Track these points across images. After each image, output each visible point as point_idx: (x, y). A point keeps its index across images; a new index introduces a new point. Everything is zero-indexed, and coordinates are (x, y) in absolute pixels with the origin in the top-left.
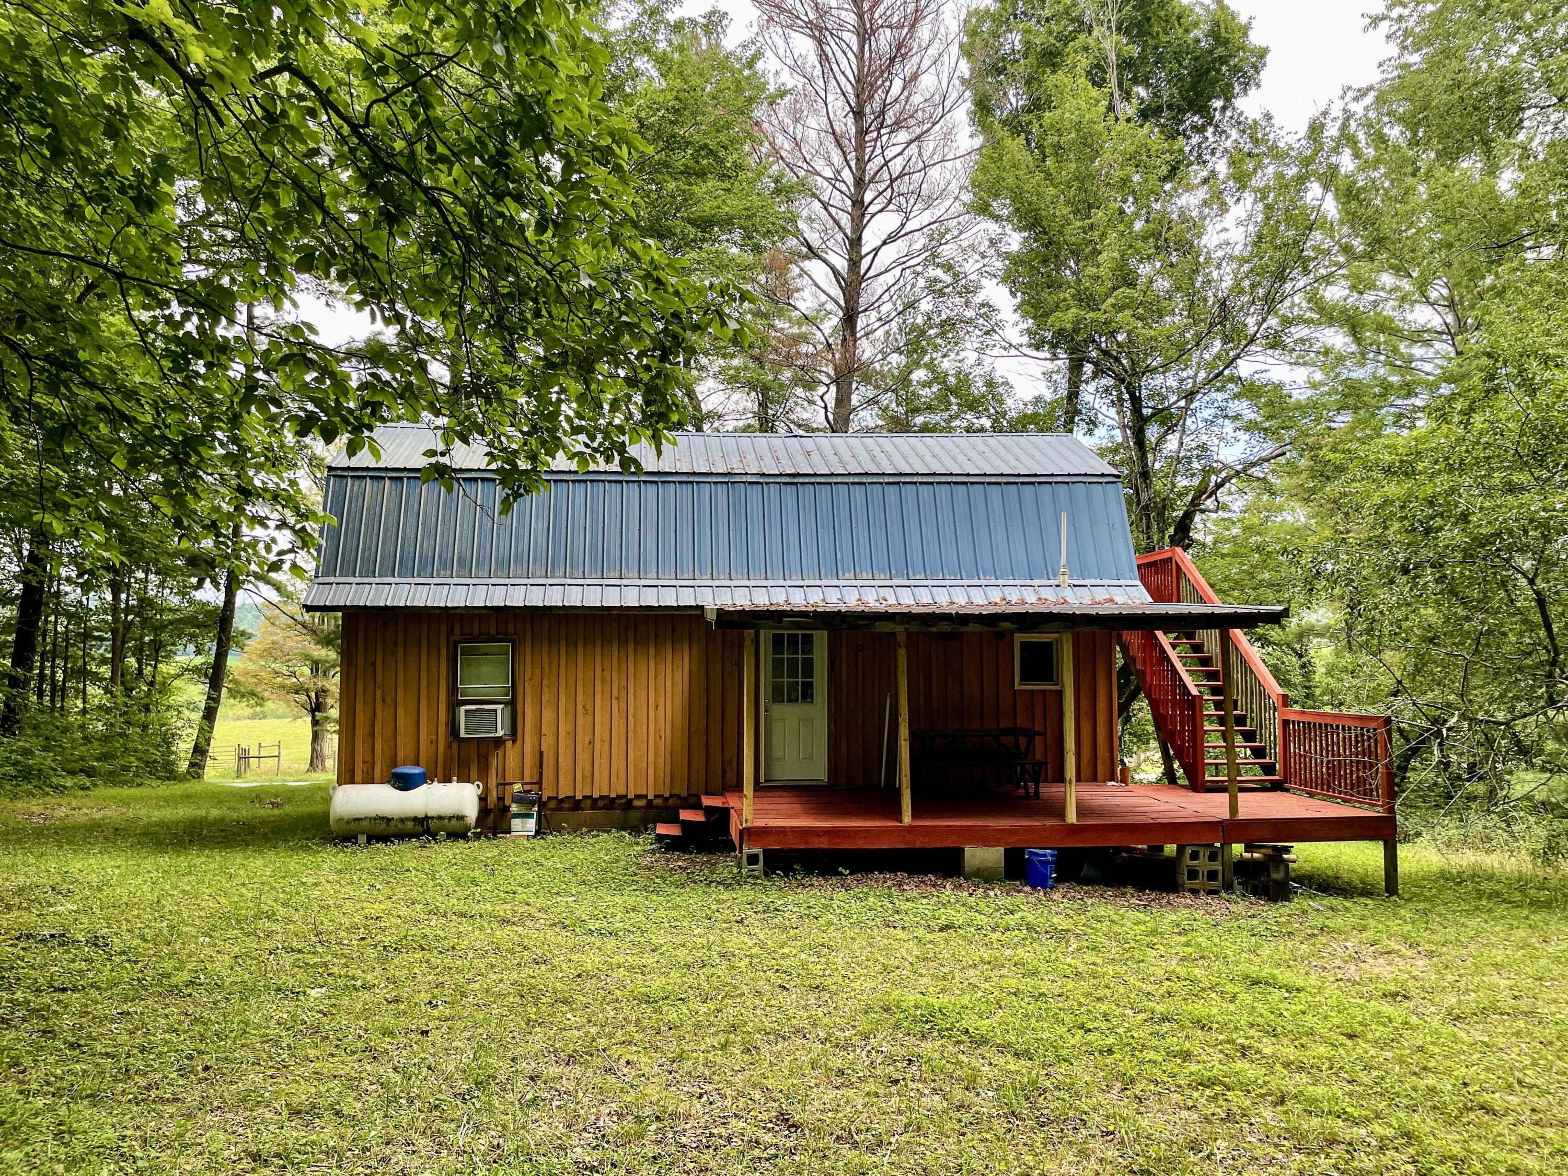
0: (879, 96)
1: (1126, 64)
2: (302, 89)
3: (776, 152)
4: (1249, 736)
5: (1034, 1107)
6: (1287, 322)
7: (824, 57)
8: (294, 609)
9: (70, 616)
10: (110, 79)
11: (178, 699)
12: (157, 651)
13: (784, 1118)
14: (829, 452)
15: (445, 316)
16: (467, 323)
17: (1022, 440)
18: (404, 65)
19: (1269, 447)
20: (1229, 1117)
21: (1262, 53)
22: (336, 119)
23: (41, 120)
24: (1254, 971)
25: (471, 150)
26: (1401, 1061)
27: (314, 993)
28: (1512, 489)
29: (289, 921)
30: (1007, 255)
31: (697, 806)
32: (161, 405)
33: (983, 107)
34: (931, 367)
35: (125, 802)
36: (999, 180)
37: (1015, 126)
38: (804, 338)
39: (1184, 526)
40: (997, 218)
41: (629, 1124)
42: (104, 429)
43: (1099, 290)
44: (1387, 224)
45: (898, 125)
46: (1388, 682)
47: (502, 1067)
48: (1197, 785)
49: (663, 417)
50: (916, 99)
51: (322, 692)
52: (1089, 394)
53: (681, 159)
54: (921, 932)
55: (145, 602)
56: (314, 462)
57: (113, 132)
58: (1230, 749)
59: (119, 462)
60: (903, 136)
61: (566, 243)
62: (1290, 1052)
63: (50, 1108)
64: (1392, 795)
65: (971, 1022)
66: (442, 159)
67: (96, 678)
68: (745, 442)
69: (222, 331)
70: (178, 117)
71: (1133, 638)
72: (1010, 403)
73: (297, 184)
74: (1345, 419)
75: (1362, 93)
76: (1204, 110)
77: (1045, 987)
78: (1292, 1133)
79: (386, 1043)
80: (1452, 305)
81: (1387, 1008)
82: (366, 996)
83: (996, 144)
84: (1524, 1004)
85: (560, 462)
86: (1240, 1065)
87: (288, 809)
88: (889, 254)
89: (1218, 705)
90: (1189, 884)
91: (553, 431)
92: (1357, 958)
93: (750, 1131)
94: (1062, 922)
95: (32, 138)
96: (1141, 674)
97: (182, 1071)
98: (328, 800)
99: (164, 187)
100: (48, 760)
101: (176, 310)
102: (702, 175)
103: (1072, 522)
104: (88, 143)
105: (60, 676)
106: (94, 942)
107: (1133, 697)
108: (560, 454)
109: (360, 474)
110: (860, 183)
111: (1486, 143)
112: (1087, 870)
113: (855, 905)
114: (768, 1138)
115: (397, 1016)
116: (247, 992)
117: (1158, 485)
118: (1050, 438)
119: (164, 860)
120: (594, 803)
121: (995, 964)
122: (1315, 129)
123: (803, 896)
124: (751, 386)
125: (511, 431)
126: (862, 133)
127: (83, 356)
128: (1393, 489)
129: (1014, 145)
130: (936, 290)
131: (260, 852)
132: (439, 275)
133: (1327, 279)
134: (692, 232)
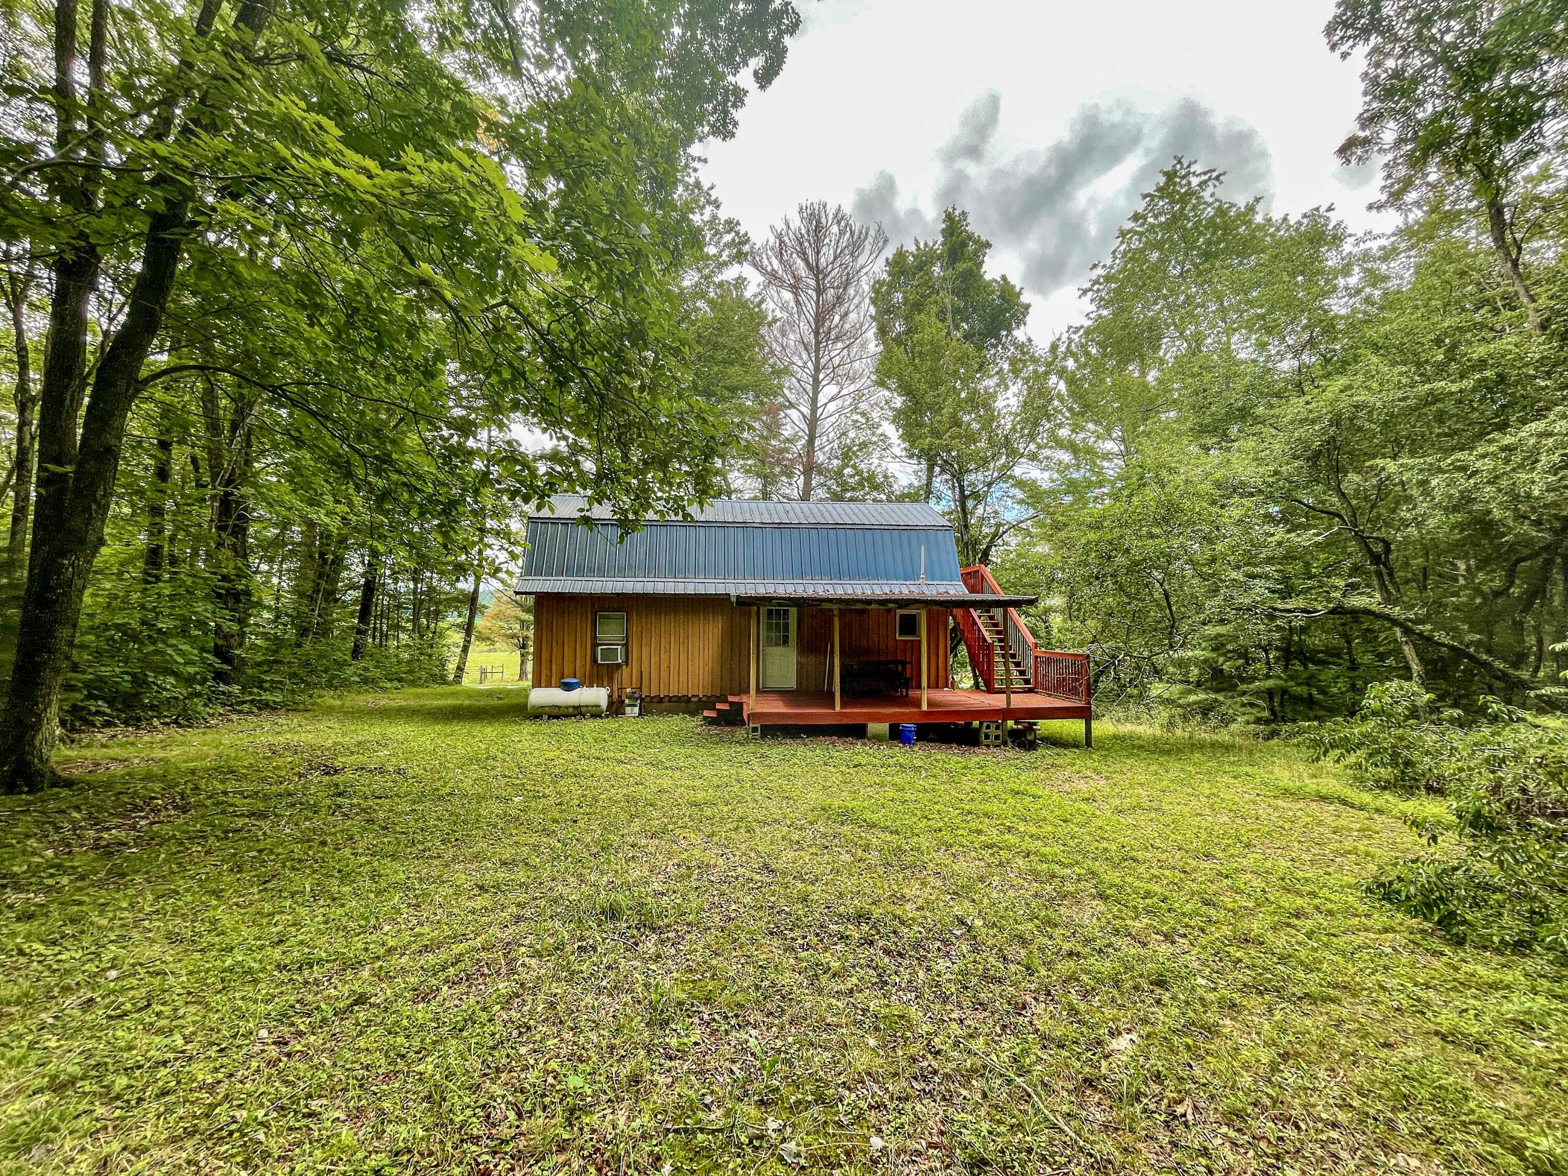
0: (827, 324)
1: (956, 311)
2: (514, 315)
3: (772, 351)
4: (1017, 664)
5: (899, 860)
6: (1039, 447)
7: (798, 303)
8: (511, 593)
9: (390, 596)
10: (409, 307)
11: (449, 641)
12: (437, 615)
13: (766, 867)
14: (798, 511)
15: (589, 436)
16: (602, 441)
17: (903, 506)
18: (569, 303)
19: (1031, 511)
20: (1000, 864)
21: (1027, 307)
22: (532, 332)
23: (371, 328)
24: (1016, 787)
25: (604, 347)
26: (1090, 834)
27: (516, 799)
28: (1152, 536)
29: (504, 761)
30: (895, 409)
31: (726, 701)
32: (437, 483)
33: (883, 331)
34: (854, 467)
35: (419, 696)
36: (890, 369)
37: (898, 341)
38: (787, 450)
39: (986, 553)
40: (888, 389)
41: (683, 870)
42: (406, 496)
43: (942, 428)
44: (1091, 397)
45: (837, 339)
46: (1090, 637)
47: (614, 839)
48: (990, 690)
49: (704, 492)
50: (847, 326)
51: (526, 638)
52: (937, 482)
53: (721, 355)
54: (843, 768)
55: (431, 589)
56: (522, 514)
57: (410, 336)
58: (1008, 671)
59: (414, 513)
60: (840, 345)
61: (654, 398)
62: (1034, 830)
63: (369, 863)
64: (1089, 695)
65: (868, 815)
66: (589, 353)
67: (404, 630)
68: (754, 505)
69: (471, 443)
70: (448, 328)
71: (959, 612)
72: (896, 487)
73: (510, 365)
74: (1068, 499)
75: (1078, 329)
76: (998, 337)
77: (908, 796)
78: (1033, 872)
79: (554, 827)
80: (1123, 440)
81: (1083, 806)
82: (544, 801)
83: (888, 350)
84: (1155, 805)
85: (650, 515)
86: (1007, 836)
87: (506, 701)
88: (832, 407)
89: (1002, 648)
90: (985, 742)
91: (647, 499)
92: (1069, 780)
93: (748, 874)
94: (918, 763)
95: (367, 338)
96: (962, 632)
97: (444, 842)
98: (527, 697)
99: (440, 366)
100: (377, 673)
101: (445, 433)
102: (732, 364)
103: (928, 551)
104: (398, 341)
105: (385, 628)
106: (398, 771)
107: (958, 643)
108: (651, 511)
109: (545, 521)
110: (817, 369)
111: (1142, 357)
112: (931, 736)
113: (810, 754)
114: (758, 877)
115: (561, 812)
116: (481, 798)
117: (972, 532)
118: (917, 506)
119: (438, 728)
120: (670, 699)
121: (882, 785)
122: (1054, 347)
123: (781, 749)
124: (759, 476)
125: (625, 498)
126: (818, 343)
127: (394, 456)
128: (1092, 536)
129: (899, 351)
130: (856, 426)
131: (490, 723)
132: (586, 415)
133: (1060, 426)
134: (726, 394)
